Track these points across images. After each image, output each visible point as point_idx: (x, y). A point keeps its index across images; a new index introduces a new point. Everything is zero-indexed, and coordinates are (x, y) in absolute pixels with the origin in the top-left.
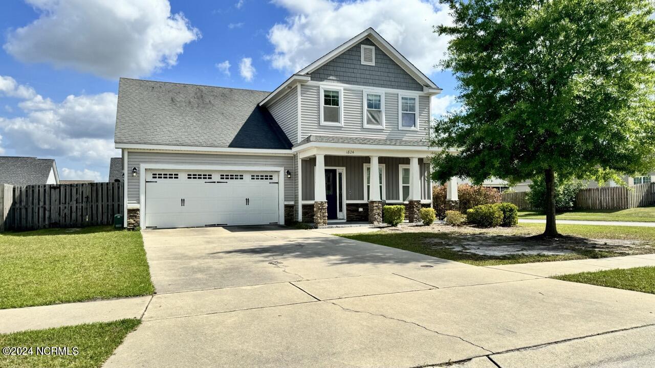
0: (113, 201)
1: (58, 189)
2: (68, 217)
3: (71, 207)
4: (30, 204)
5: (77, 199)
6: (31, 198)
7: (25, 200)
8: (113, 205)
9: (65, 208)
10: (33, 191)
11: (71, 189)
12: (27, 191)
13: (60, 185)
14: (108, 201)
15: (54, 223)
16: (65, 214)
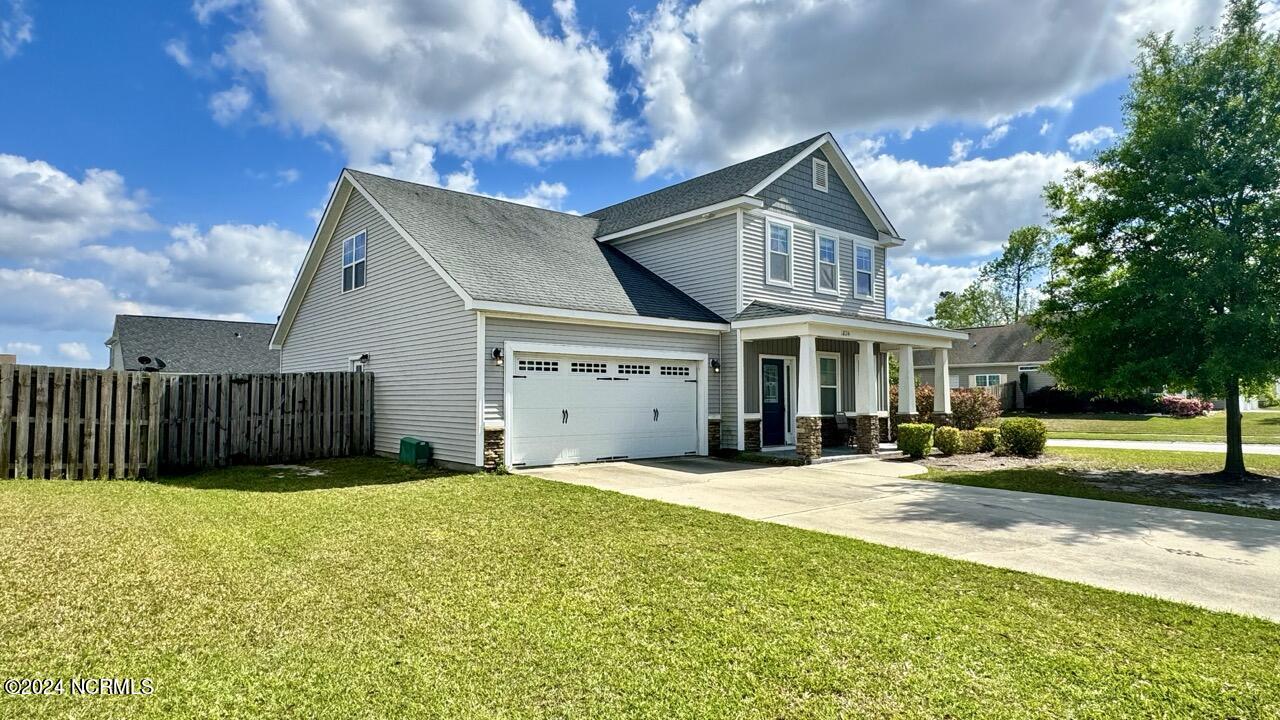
0: (352, 409)
1: (247, 385)
2: (265, 442)
3: (271, 422)
4: (188, 416)
5: (283, 405)
6: (189, 403)
7: (176, 408)
8: (352, 417)
9: (260, 422)
10: (194, 388)
11: (272, 385)
12: (181, 387)
13: (250, 376)
14: (342, 409)
15: (237, 454)
16: (260, 435)
